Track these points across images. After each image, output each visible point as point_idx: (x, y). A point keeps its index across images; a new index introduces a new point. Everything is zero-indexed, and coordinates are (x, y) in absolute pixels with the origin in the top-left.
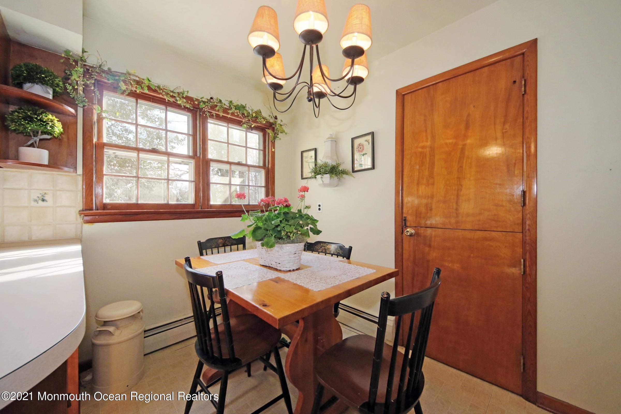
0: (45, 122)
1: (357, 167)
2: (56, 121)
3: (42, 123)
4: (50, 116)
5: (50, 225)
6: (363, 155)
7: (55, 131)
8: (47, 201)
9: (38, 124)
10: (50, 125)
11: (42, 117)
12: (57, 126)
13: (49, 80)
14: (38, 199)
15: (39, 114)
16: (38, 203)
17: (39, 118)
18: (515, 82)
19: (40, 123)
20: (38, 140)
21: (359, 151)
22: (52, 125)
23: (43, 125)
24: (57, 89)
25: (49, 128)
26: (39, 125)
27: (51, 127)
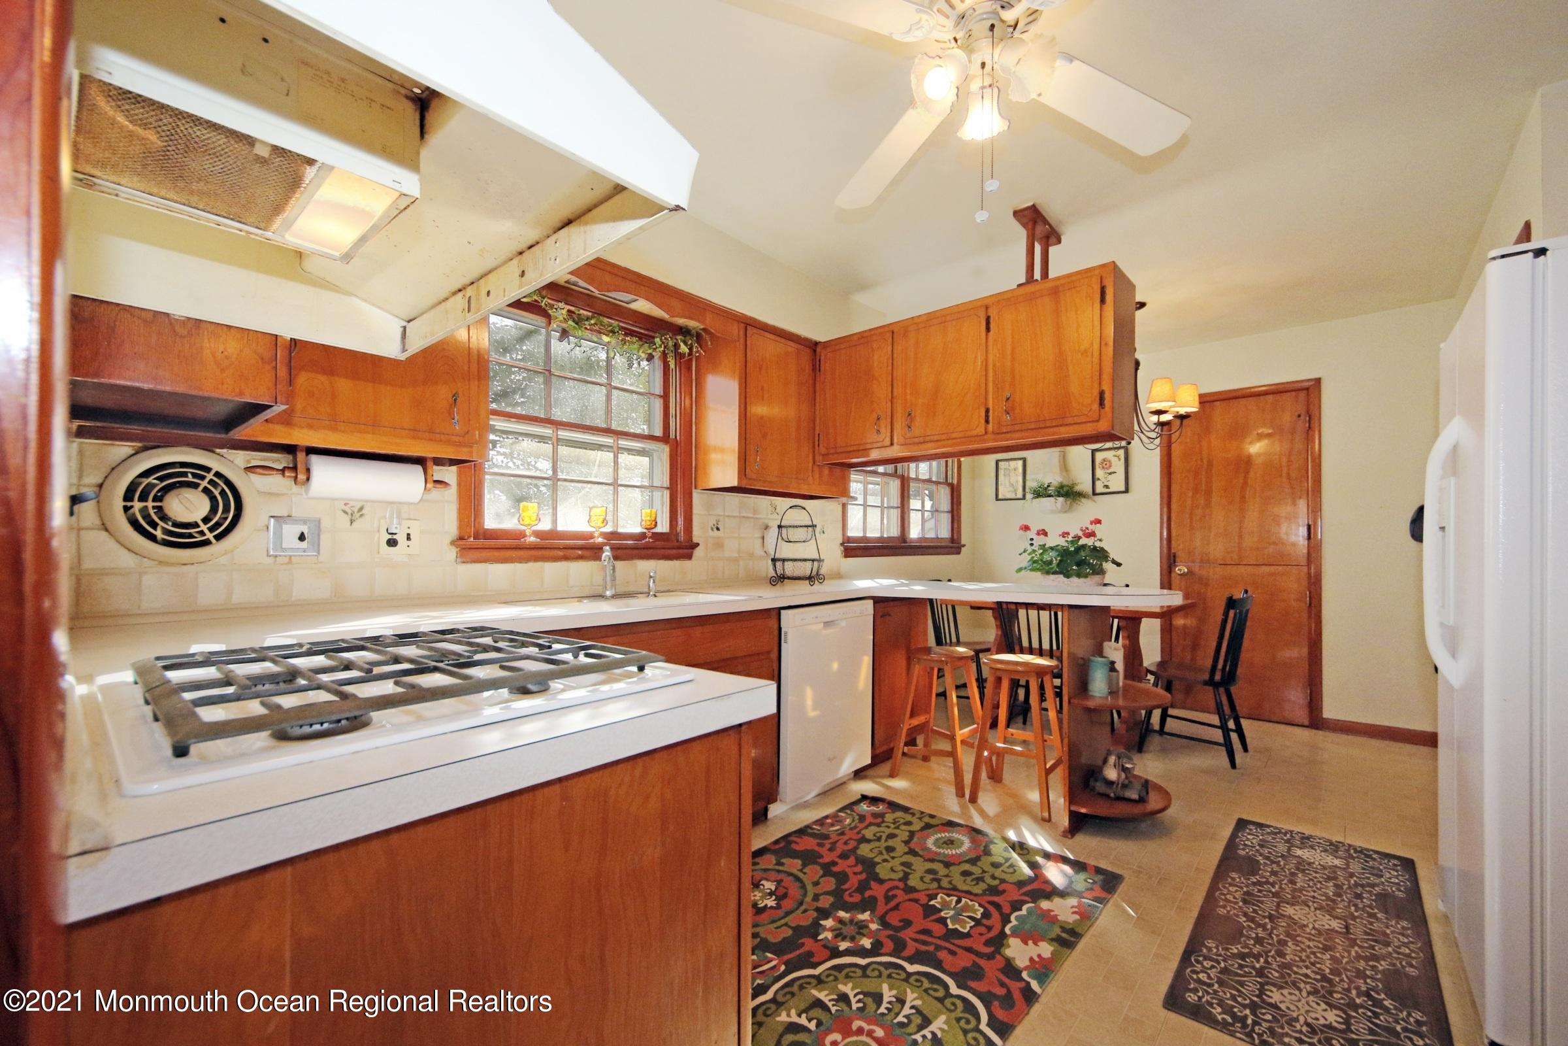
1: (1100, 488)
6: (1110, 474)
18: (1299, 416)
21: (1103, 468)
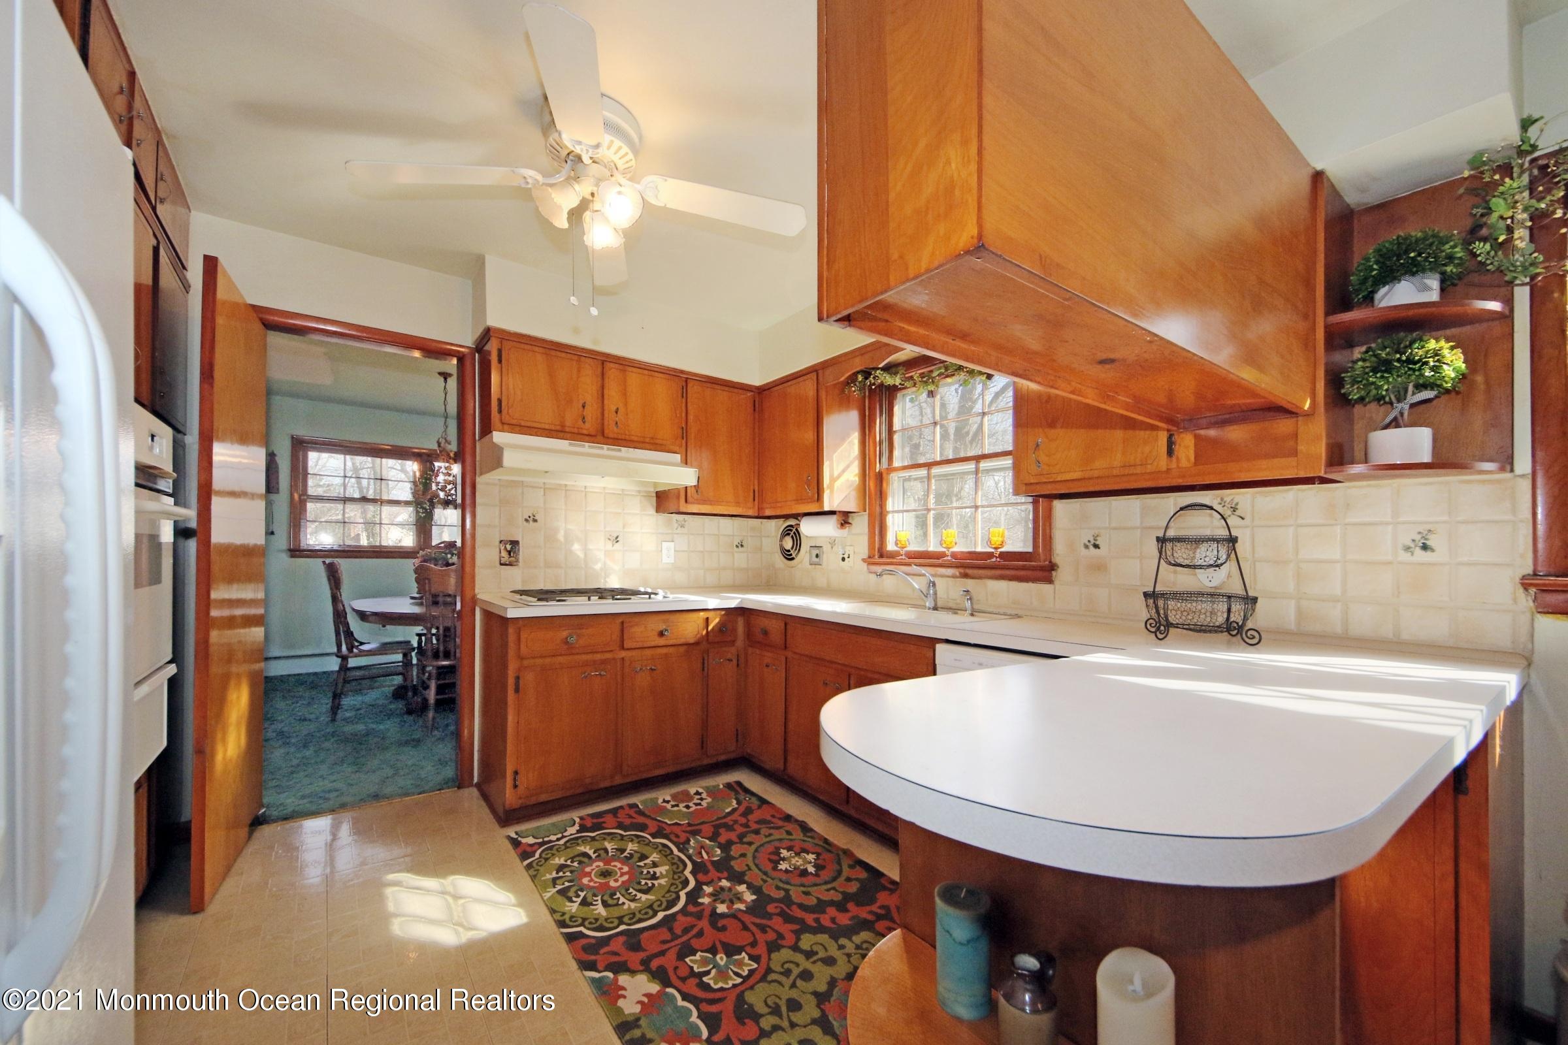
0: (1419, 361)
2: (1446, 352)
3: (1411, 366)
4: (1432, 344)
5: (1440, 608)
7: (1444, 377)
8: (1433, 550)
9: (1403, 372)
10: (1432, 364)
11: (1411, 353)
12: (1449, 362)
13: (1426, 259)
14: (1412, 545)
15: (1406, 347)
16: (1412, 554)
17: (1404, 358)
19: (1406, 369)
20: (1407, 407)
22: (1437, 364)
23: (1414, 370)
24: (1449, 269)
25: (1428, 373)
26: (1406, 373)
27: (1432, 369)
